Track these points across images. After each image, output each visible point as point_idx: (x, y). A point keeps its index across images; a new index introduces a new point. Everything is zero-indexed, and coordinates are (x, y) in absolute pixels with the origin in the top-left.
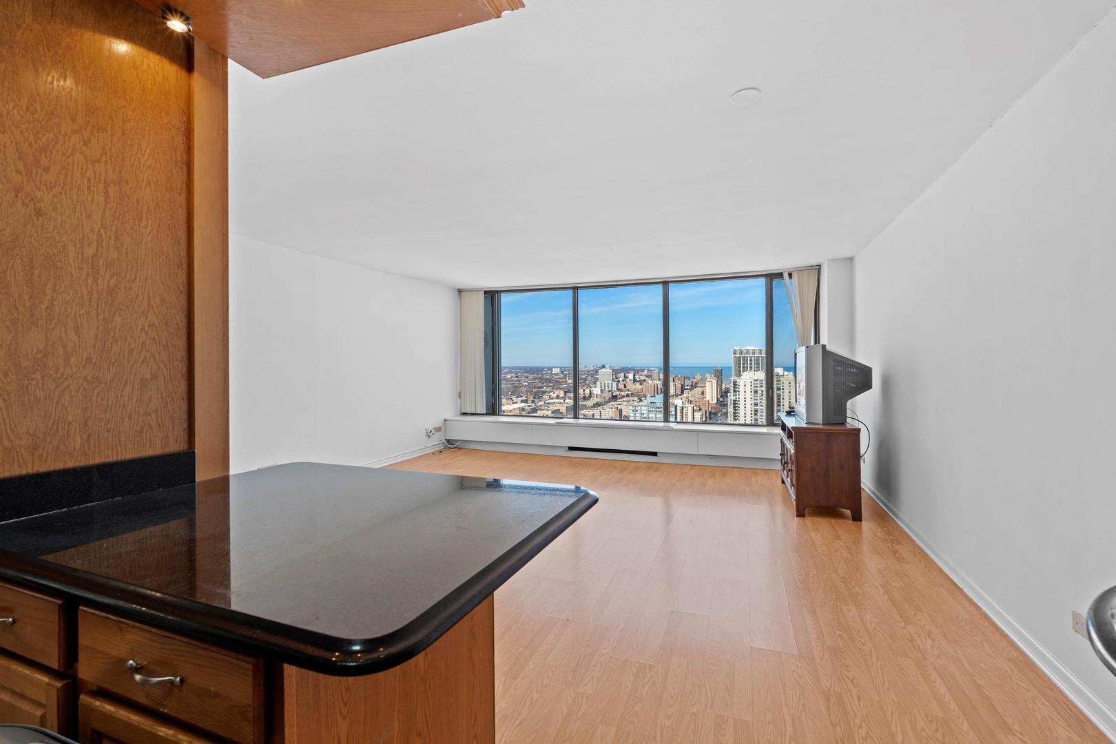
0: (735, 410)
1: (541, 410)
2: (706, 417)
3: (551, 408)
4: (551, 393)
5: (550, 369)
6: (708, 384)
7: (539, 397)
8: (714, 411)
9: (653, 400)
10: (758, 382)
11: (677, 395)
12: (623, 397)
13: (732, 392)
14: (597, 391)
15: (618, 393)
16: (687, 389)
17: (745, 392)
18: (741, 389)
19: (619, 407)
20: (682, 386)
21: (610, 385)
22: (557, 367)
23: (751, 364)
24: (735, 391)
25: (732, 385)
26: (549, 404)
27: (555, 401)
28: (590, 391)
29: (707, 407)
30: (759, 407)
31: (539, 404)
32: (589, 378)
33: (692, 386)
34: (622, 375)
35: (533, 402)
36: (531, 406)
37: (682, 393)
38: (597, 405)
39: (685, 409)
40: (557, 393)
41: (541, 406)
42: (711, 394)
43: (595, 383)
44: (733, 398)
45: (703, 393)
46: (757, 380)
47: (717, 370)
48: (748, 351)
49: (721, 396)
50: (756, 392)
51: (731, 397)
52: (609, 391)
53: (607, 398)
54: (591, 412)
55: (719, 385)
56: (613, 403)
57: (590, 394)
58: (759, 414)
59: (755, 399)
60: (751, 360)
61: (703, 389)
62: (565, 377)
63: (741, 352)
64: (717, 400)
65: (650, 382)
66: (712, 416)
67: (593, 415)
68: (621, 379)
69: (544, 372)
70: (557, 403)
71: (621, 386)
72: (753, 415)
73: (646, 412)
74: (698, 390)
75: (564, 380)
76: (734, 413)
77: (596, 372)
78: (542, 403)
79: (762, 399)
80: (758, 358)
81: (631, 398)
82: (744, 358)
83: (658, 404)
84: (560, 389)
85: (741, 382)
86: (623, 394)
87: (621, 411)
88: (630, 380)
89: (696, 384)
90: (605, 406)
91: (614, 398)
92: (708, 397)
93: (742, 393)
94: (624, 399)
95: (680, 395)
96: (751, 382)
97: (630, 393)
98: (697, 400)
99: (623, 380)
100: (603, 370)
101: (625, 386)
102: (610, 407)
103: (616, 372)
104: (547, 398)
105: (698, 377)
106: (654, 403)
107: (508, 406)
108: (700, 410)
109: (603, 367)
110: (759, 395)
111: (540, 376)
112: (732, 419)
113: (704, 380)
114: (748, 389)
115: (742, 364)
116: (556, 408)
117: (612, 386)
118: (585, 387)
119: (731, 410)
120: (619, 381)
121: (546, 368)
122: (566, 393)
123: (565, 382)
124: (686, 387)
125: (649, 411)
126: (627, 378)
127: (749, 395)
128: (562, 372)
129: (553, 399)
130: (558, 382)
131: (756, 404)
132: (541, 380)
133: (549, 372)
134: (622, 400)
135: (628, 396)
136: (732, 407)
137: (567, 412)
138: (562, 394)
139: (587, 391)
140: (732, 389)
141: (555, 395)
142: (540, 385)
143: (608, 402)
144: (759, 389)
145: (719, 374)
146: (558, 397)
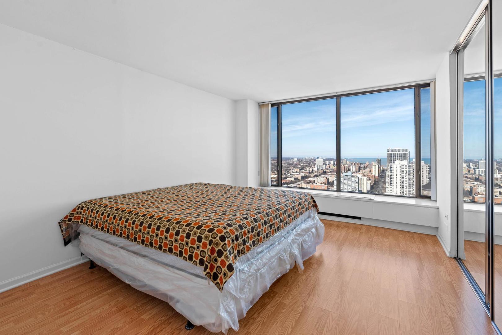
0: (391, 180)
1: (289, 178)
2: (373, 183)
3: (294, 177)
4: (293, 170)
5: (293, 159)
6: (373, 167)
7: (288, 172)
8: (377, 180)
9: (346, 174)
10: (404, 166)
11: (357, 172)
12: (329, 172)
13: (389, 171)
14: (315, 169)
15: (326, 170)
16: (362, 169)
17: (397, 171)
18: (395, 169)
19: (327, 177)
20: (359, 168)
21: (322, 167)
22: (296, 158)
23: (398, 157)
24: (391, 171)
25: (389, 167)
26: (292, 175)
27: (295, 173)
28: (312, 169)
29: (373, 178)
30: (404, 179)
31: (288, 175)
32: (311, 163)
33: (364, 167)
34: (328, 162)
35: (285, 174)
36: (284, 176)
37: (359, 171)
38: (316, 176)
39: (362, 179)
40: (296, 170)
41: (288, 176)
42: (375, 172)
43: (314, 165)
44: (390, 174)
45: (370, 171)
46: (403, 165)
47: (378, 160)
48: (396, 150)
49: (381, 173)
50: (403, 171)
51: (388, 173)
52: (322, 169)
53: (321, 173)
54: (313, 179)
55: (379, 167)
56: (323, 175)
57: (312, 171)
58: (405, 183)
59: (402, 175)
60: (398, 155)
61: (370, 169)
62: (300, 162)
63: (392, 151)
64: (379, 175)
65: (342, 165)
66: (376, 183)
67: (314, 181)
68: (327, 164)
69: (289, 160)
70: (296, 175)
71: (327, 167)
72: (401, 183)
73: (343, 180)
74: (368, 170)
75: (299, 164)
76: (390, 182)
77: (315, 160)
78: (289, 175)
79: (407, 175)
80: (401, 154)
81: (333, 173)
82: (393, 154)
83: (349, 176)
84: (297, 168)
85: (394, 166)
86: (329, 171)
87: (328, 179)
88: (332, 164)
89: (367, 166)
90: (320, 177)
91: (324, 173)
92: (374, 173)
93: (395, 172)
94: (329, 173)
95: (358, 172)
96: (400, 166)
97: (332, 170)
98: (368, 175)
99: (328, 164)
100: (318, 159)
101: (329, 167)
102: (323, 177)
103: (325, 160)
104: (291, 172)
105: (368, 163)
106: (347, 176)
107: (274, 175)
108: (370, 179)
109: (318, 158)
110: (405, 173)
111: (288, 162)
112: (389, 185)
113: (371, 165)
114: (398, 169)
115: (392, 157)
116: (296, 177)
117: (323, 167)
118: (309, 168)
119: (388, 181)
120: (326, 165)
121: (291, 158)
122: (300, 170)
123: (300, 165)
124: (361, 168)
125: (344, 180)
126: (330, 163)
127: (399, 173)
128: (298, 160)
129: (294, 172)
130: (296, 165)
131: (403, 178)
132: (288, 164)
133: (292, 160)
134: (328, 174)
135: (331, 172)
136: (389, 178)
137: (301, 179)
138: (298, 170)
139: (311, 169)
140: (389, 169)
141: (295, 171)
142: (288, 166)
143: (321, 174)
144: (405, 170)
145: (379, 161)
146: (296, 172)
